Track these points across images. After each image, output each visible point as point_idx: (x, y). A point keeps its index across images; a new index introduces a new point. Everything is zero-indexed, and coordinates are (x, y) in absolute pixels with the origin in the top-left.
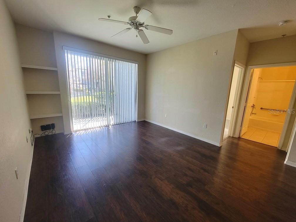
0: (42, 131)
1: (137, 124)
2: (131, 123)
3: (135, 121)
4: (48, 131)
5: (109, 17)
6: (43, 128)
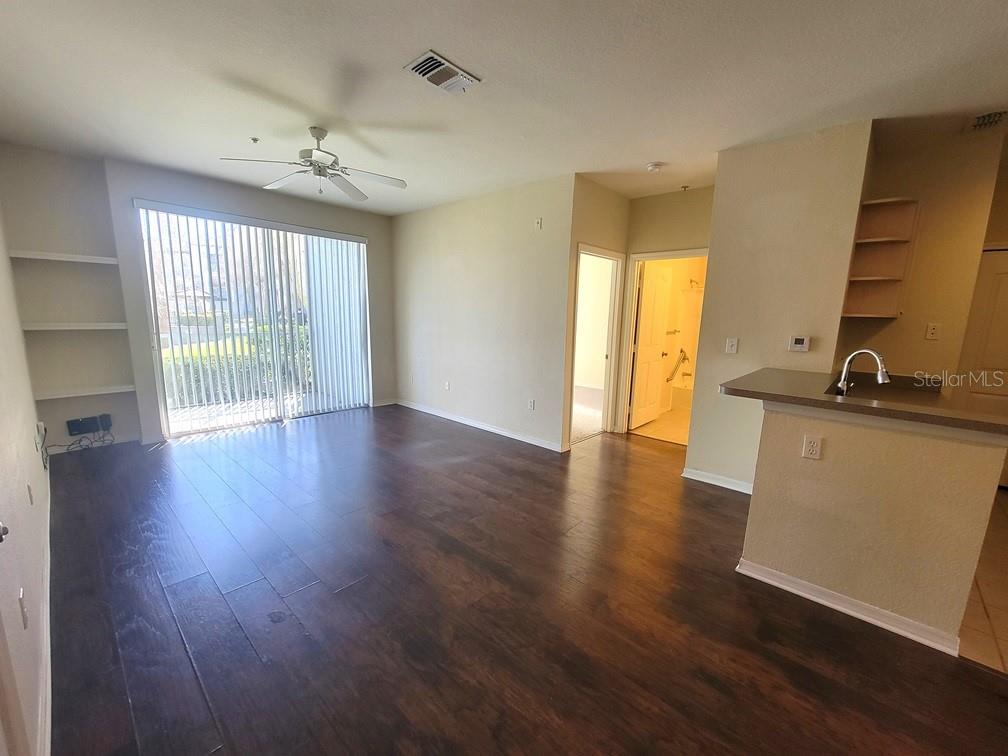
0: (71, 435)
1: (372, 416)
2: (354, 414)
3: (367, 407)
4: (90, 435)
5: (255, 140)
6: (75, 427)
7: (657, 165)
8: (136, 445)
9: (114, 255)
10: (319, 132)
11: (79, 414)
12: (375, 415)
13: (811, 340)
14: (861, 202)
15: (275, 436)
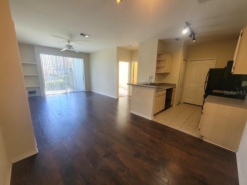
2: (81, 92)
3: (84, 91)
4: (32, 94)
5: (59, 43)
6: (30, 93)
7: (130, 46)
8: (40, 96)
9: (36, 62)
10: (69, 42)
11: (31, 90)
12: (86, 93)
13: (151, 77)
14: (157, 53)
15: (66, 96)
